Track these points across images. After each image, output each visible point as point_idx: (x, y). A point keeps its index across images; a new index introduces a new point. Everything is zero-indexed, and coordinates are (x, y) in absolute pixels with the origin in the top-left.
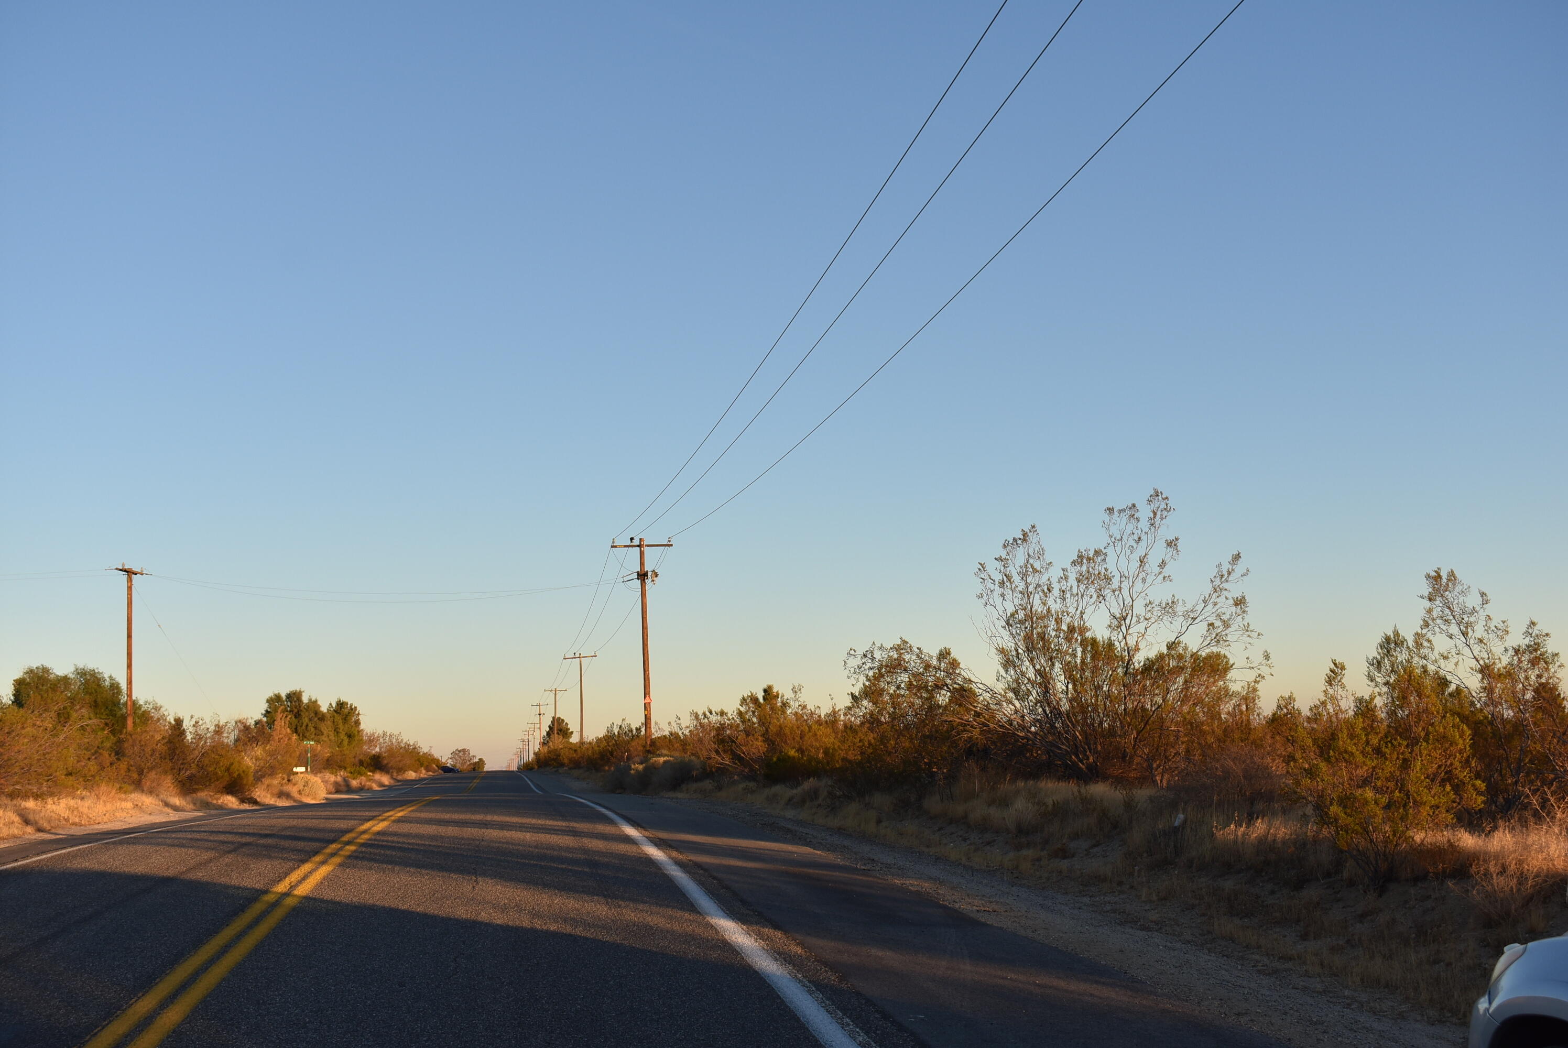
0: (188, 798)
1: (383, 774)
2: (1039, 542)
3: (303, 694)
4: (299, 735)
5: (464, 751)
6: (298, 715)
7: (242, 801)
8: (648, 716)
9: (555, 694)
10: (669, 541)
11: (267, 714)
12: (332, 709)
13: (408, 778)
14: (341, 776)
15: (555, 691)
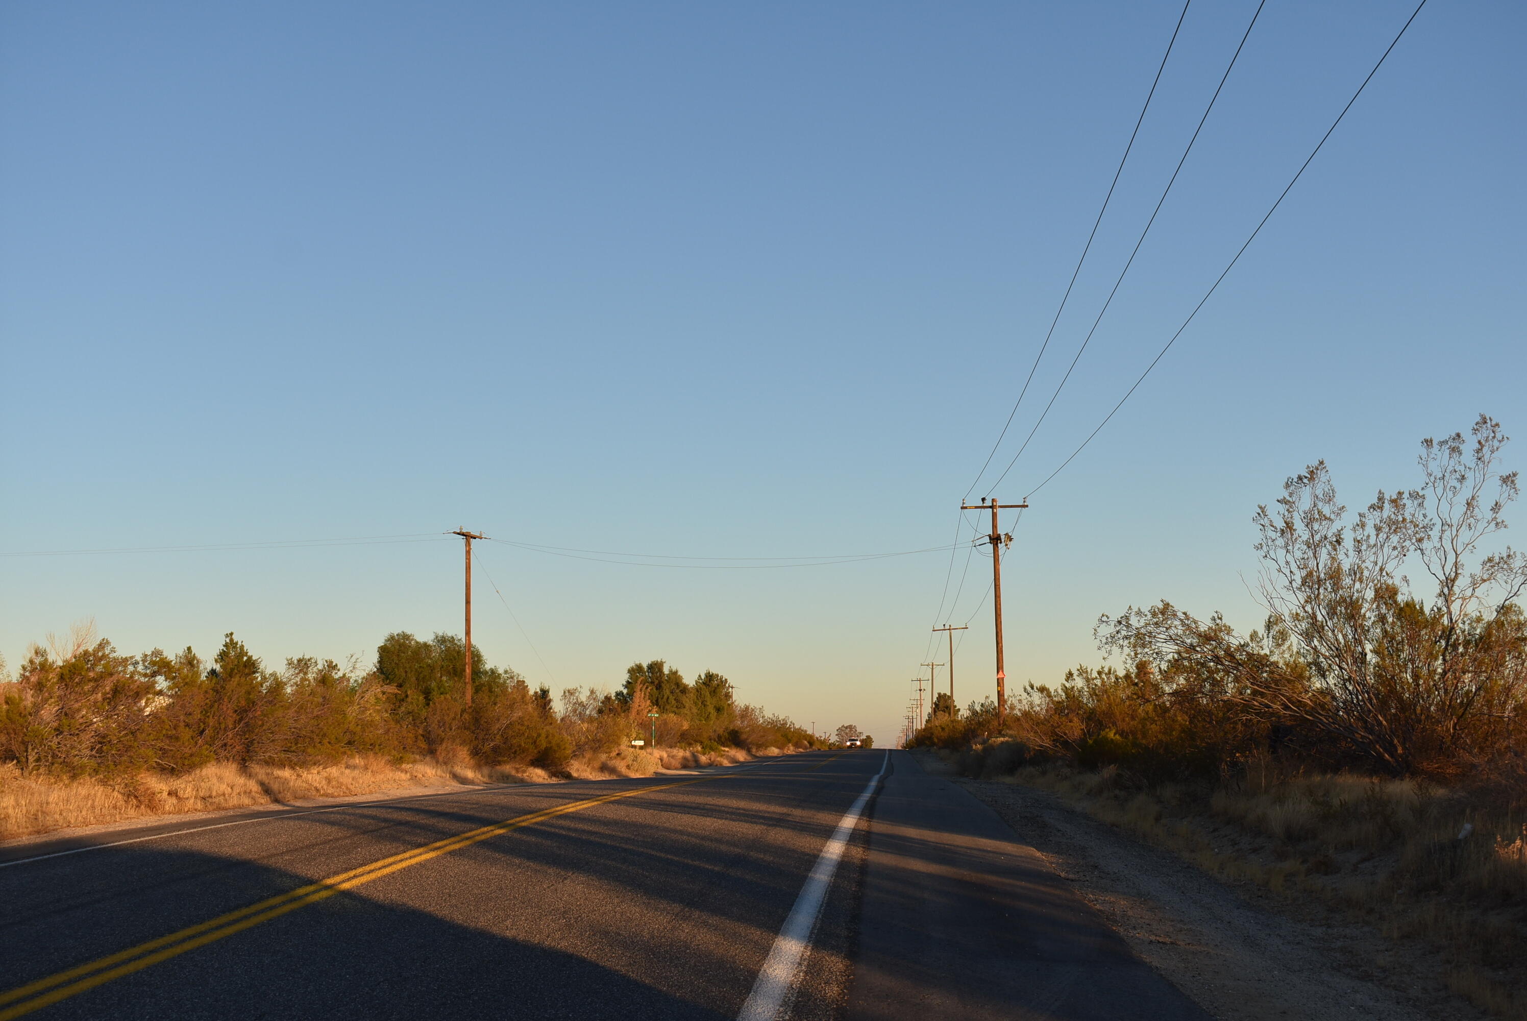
0: (486, 770)
1: (738, 750)
2: (1329, 481)
3: (665, 665)
4: (660, 708)
5: (850, 727)
6: (659, 687)
7: (553, 774)
8: (1001, 692)
9: (932, 669)
10: (1024, 502)
11: (628, 685)
12: (701, 681)
13: (770, 755)
14: (691, 751)
15: (933, 665)
